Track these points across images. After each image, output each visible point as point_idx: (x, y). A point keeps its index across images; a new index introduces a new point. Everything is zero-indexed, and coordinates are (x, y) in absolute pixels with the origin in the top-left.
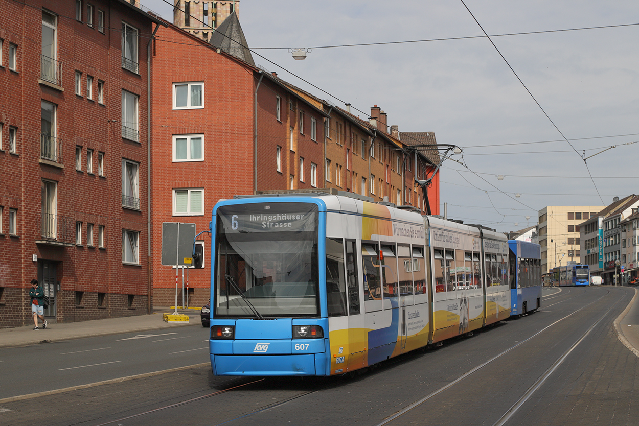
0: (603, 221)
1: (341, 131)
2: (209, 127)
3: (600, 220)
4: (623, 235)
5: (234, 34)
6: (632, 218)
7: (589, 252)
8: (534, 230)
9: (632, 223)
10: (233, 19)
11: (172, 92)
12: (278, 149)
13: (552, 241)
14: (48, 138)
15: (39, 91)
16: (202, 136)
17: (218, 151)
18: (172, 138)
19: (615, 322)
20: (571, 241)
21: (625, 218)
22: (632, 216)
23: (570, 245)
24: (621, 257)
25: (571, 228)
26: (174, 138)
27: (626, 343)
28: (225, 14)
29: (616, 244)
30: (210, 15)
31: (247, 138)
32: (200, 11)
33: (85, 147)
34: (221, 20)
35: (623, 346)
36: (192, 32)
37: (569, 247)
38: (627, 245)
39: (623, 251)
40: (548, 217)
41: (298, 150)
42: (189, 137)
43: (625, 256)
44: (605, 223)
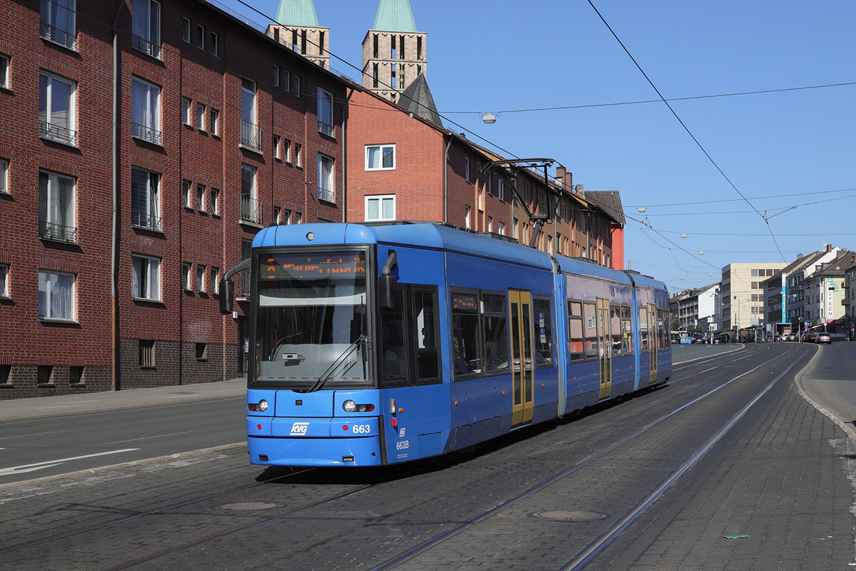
0: (787, 278)
1: (528, 191)
2: (401, 187)
3: (784, 276)
4: (807, 293)
5: (423, 95)
6: (816, 275)
7: (772, 309)
8: (718, 287)
9: (815, 280)
10: (420, 81)
11: (364, 154)
12: (467, 209)
13: (735, 298)
14: (248, 200)
15: (241, 155)
16: (394, 197)
17: (409, 210)
18: (364, 198)
19: (796, 377)
20: (754, 298)
21: (809, 275)
22: (815, 273)
23: (753, 302)
24: (805, 314)
25: (754, 286)
26: (367, 198)
27: (806, 397)
28: (413, 75)
29: (799, 300)
30: (398, 76)
31: (437, 198)
32: (388, 73)
33: (283, 208)
34: (409, 81)
35: (803, 400)
36: (380, 94)
37: (753, 304)
38: (811, 302)
39: (807, 308)
40: (731, 274)
41: (486, 210)
42: (381, 198)
43: (809, 312)
44: (789, 280)
